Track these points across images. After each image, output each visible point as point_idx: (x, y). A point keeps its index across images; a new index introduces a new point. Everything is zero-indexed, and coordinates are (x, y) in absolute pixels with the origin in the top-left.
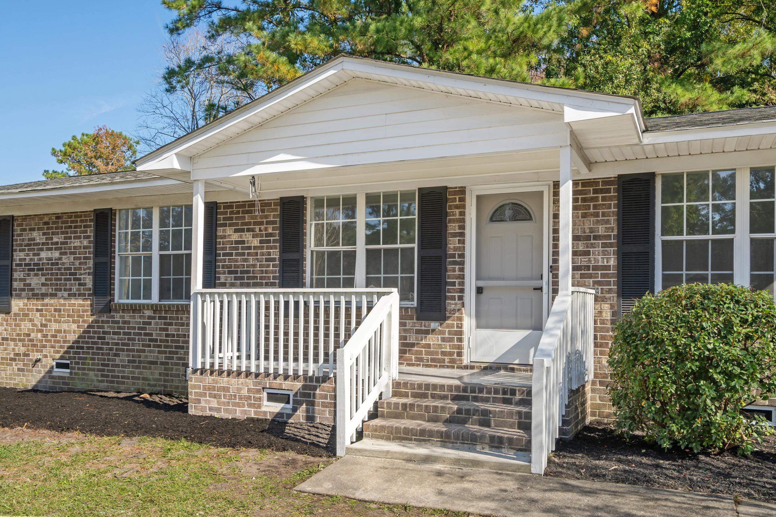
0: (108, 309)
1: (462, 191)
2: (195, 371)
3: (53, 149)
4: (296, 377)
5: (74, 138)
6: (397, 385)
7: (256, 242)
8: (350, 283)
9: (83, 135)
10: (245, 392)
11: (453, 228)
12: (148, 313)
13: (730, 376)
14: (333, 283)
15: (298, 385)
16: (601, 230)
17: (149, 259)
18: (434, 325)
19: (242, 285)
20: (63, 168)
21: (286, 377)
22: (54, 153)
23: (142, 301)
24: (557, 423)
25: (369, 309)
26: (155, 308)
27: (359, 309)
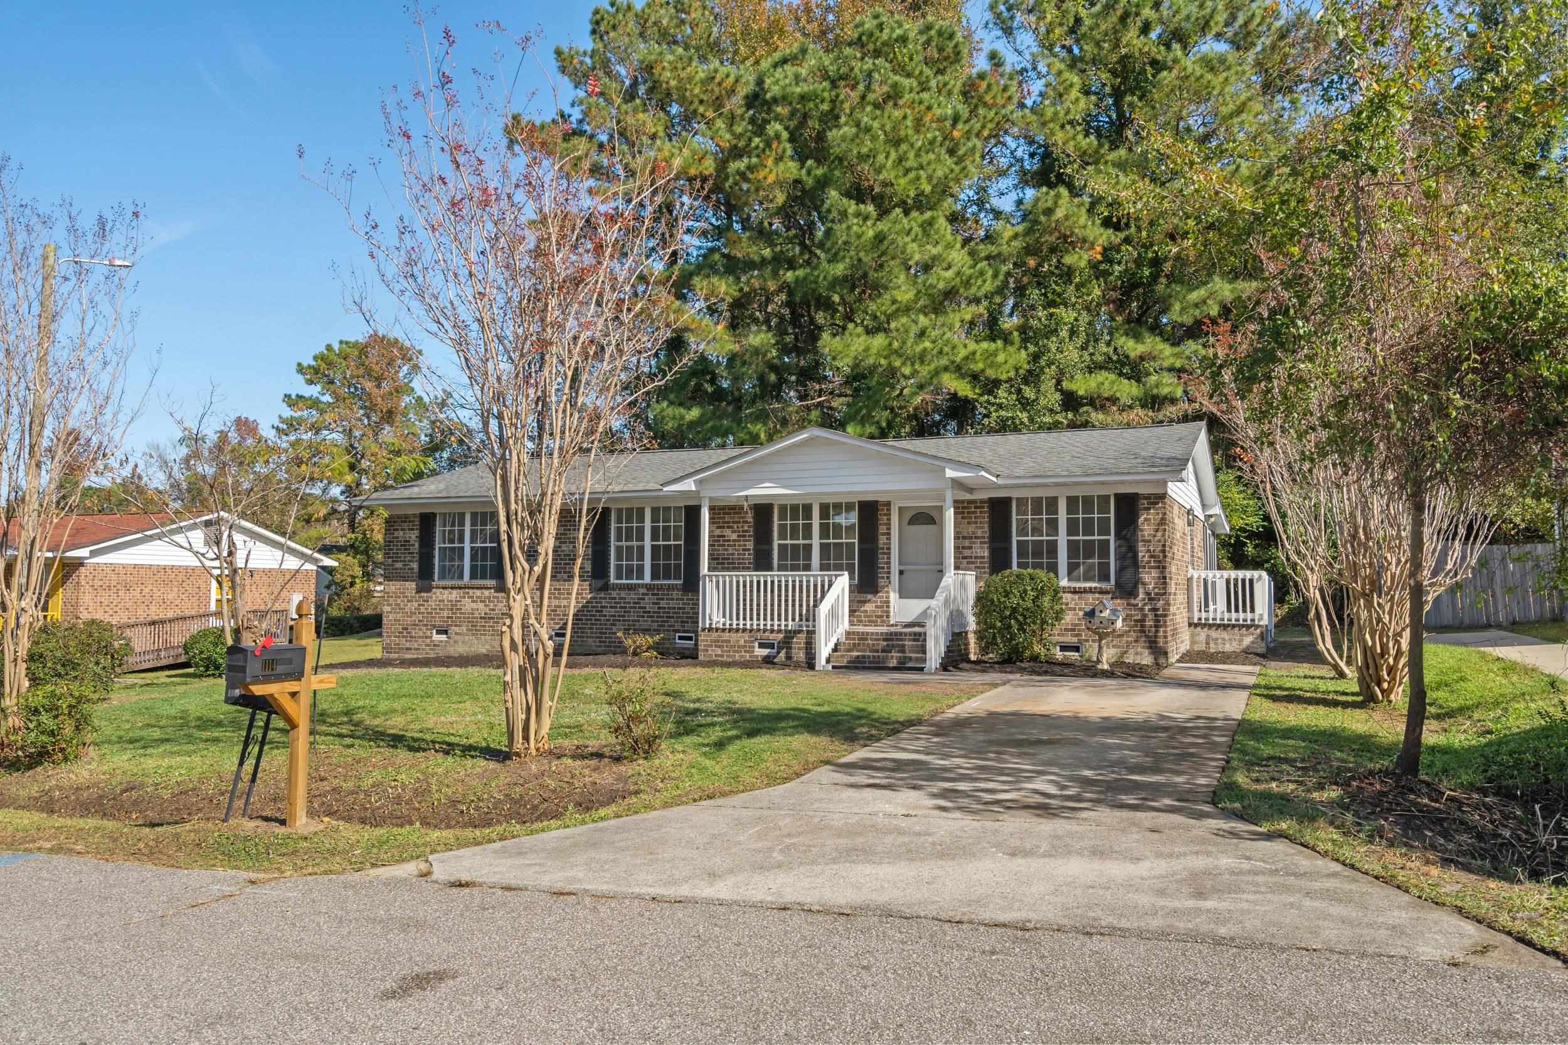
0: (606, 587)
1: (888, 504)
2: (704, 630)
3: (299, 364)
4: (779, 631)
5: (329, 347)
6: (848, 633)
7: (734, 536)
8: (807, 568)
9: (341, 342)
10: (742, 643)
11: (882, 529)
12: (642, 591)
13: (1025, 618)
14: (795, 568)
15: (781, 636)
16: (979, 533)
17: (641, 549)
18: (869, 596)
19: (723, 569)
20: (314, 391)
21: (772, 631)
22: (301, 369)
23: (635, 581)
24: (943, 649)
25: (830, 586)
26: (649, 587)
27: (823, 586)
